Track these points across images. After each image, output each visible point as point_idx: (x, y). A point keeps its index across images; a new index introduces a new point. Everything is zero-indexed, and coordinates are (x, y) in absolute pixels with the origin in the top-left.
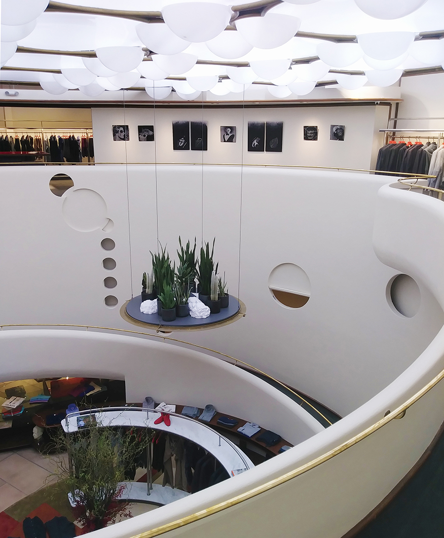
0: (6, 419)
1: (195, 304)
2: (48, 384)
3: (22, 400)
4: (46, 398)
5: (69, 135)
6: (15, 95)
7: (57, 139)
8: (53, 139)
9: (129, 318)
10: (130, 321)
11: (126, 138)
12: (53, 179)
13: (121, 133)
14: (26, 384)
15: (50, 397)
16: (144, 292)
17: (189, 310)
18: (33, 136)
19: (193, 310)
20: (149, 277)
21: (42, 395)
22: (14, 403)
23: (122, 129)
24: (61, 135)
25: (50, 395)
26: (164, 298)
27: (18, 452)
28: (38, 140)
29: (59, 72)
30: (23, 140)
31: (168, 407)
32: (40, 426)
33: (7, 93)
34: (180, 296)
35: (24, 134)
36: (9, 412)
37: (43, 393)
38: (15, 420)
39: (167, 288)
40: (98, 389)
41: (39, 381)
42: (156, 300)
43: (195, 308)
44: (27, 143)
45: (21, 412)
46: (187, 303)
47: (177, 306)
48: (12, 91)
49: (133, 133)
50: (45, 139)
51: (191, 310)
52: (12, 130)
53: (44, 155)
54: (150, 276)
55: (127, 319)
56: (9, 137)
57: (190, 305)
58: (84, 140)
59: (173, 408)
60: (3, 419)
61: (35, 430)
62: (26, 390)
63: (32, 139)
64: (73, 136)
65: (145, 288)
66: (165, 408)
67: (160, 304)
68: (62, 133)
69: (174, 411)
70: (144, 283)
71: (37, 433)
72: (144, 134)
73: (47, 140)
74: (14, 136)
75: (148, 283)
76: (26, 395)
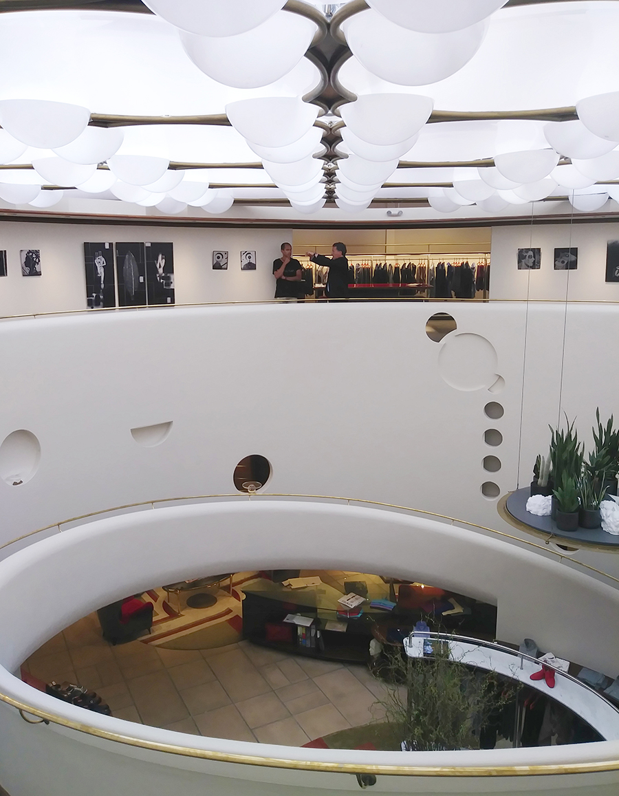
0: (341, 620)
1: (611, 512)
2: (396, 587)
3: (362, 600)
4: (391, 605)
5: (461, 261)
6: (397, 215)
7: (446, 266)
8: (440, 268)
9: (508, 516)
10: (509, 520)
11: (536, 265)
12: (432, 319)
13: (529, 259)
14: (371, 580)
15: (395, 604)
16: (534, 484)
17: (601, 520)
18: (416, 263)
19: (607, 520)
20: (544, 462)
21: (386, 599)
22: (352, 601)
23: (531, 253)
24: (451, 262)
25: (396, 602)
26: (561, 496)
27: (349, 667)
28: (422, 269)
29: (451, 186)
30: (404, 269)
31: (557, 661)
32: (378, 640)
33: (389, 213)
34: (588, 497)
35: (406, 262)
36: (345, 612)
37: (388, 598)
38: (351, 623)
39: (568, 482)
40: (458, 610)
41: (386, 582)
42: (550, 497)
43: (610, 518)
44: (408, 273)
45: (359, 616)
46: (597, 508)
47: (581, 511)
48: (394, 211)
49: (547, 259)
50: (431, 268)
51: (603, 520)
52: (393, 257)
53: (428, 288)
54: (546, 460)
55: (506, 517)
56: (388, 265)
57: (603, 512)
58: (480, 268)
59: (564, 666)
60: (338, 618)
61: (373, 643)
62: (368, 589)
63: (414, 267)
64: (467, 263)
65: (537, 477)
66: (553, 662)
67: (556, 504)
68: (452, 260)
69: (566, 670)
70: (536, 469)
71: (374, 648)
72: (562, 260)
73: (433, 268)
74: (394, 264)
75: (543, 470)
76: (368, 594)
